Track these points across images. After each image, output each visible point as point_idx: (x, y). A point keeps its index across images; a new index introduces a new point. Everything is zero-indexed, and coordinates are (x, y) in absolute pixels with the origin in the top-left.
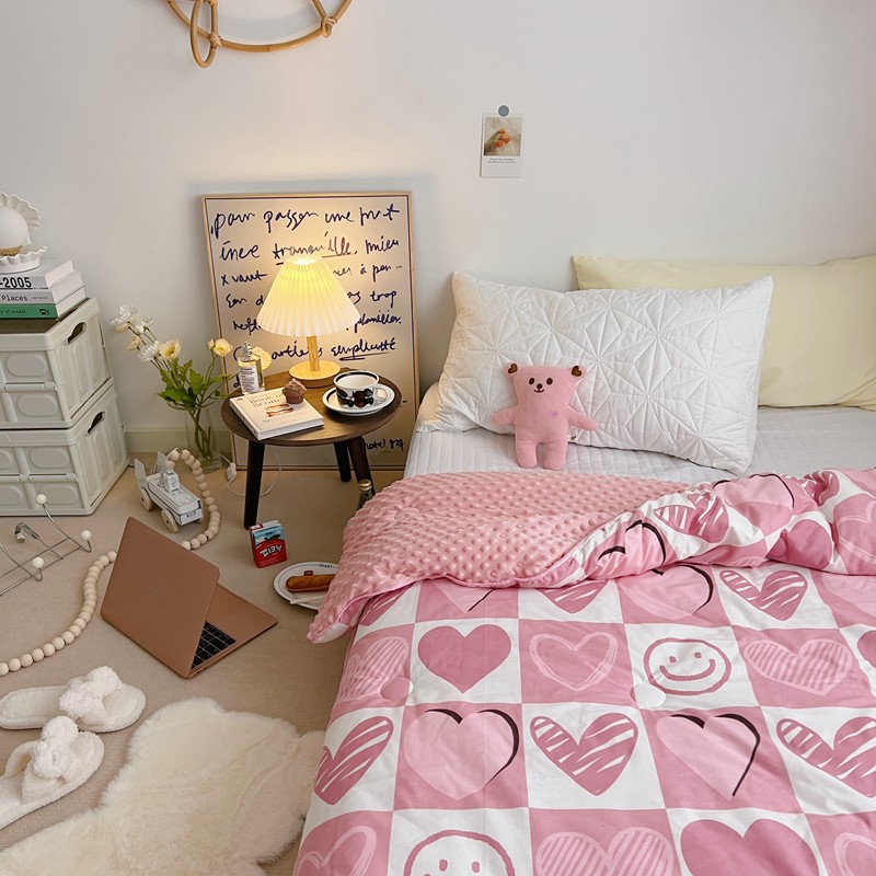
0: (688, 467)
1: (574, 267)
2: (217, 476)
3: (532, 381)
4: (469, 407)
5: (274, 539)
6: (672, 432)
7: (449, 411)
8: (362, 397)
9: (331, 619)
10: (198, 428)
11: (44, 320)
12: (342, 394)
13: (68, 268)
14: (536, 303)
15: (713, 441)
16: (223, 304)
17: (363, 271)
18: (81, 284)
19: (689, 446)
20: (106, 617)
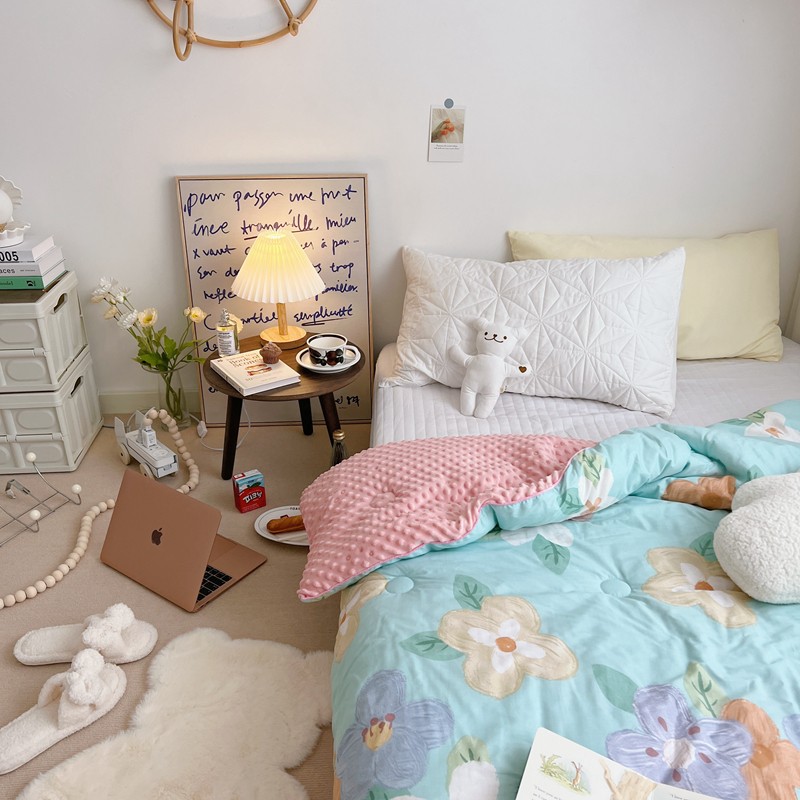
1: (509, 241)
2: (189, 433)
4: (427, 364)
5: (255, 487)
6: (608, 381)
7: (409, 368)
8: (334, 357)
10: (169, 388)
11: (32, 291)
12: (315, 355)
13: (49, 243)
14: (482, 272)
15: (643, 389)
16: (195, 276)
17: (323, 245)
18: (61, 258)
19: (622, 393)
20: (106, 562)
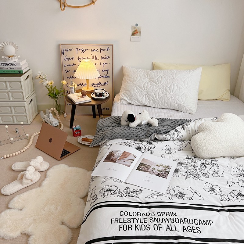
1: (153, 65)
5: (78, 130)
6: (177, 104)
7: (122, 99)
8: (101, 95)
10: (56, 104)
11: (20, 74)
12: (96, 94)
13: (25, 61)
14: (144, 73)
15: (187, 106)
16: (64, 72)
17: (100, 64)
18: (28, 66)
19: (181, 107)
20: (37, 147)
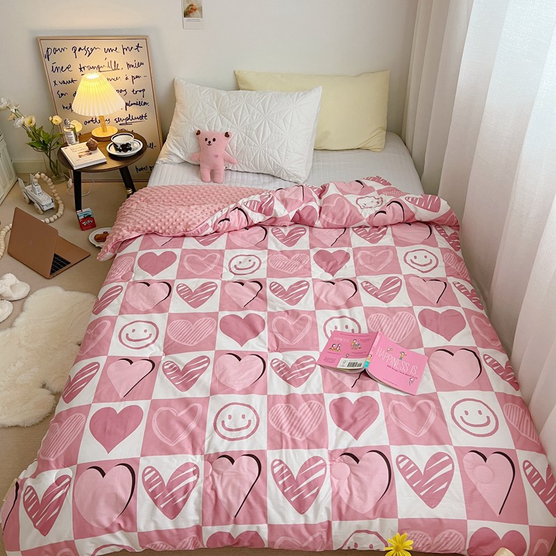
0: (278, 181)
1: (236, 76)
2: (62, 186)
3: (206, 139)
4: (179, 150)
5: (88, 217)
6: (271, 164)
7: (170, 153)
8: (126, 147)
9: (106, 251)
10: (51, 160)
12: (116, 146)
14: (212, 98)
15: (289, 169)
16: (56, 96)
17: (127, 79)
19: (279, 171)
20: (10, 254)
